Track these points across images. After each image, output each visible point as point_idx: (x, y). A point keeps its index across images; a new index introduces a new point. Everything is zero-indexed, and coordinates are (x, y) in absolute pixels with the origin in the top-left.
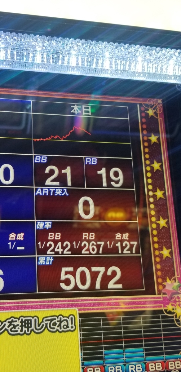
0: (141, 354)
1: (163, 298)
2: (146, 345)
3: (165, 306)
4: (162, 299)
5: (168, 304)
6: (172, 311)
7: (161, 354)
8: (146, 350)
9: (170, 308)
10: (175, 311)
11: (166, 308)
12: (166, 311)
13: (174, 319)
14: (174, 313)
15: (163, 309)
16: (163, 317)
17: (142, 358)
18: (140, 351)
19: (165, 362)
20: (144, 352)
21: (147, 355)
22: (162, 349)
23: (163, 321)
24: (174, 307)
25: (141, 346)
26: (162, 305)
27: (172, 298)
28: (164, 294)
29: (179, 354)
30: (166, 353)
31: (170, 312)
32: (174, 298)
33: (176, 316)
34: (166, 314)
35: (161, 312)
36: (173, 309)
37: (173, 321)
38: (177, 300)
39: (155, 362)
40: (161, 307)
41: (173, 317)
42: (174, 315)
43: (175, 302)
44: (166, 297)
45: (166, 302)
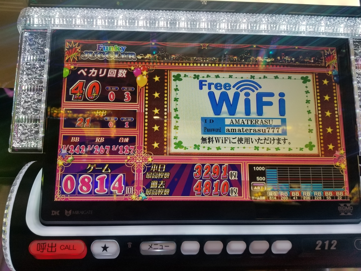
0: (321, 187)
1: (334, 158)
2: (324, 183)
3: (335, 163)
4: (333, 159)
5: (337, 162)
6: (339, 166)
7: (332, 187)
8: (324, 185)
9: (338, 164)
10: (340, 166)
11: (335, 164)
12: (335, 165)
13: (340, 170)
14: (340, 167)
15: (334, 164)
16: (333, 169)
17: (321, 189)
18: (321, 185)
19: (334, 192)
20: (323, 186)
21: (324, 187)
22: (332, 185)
23: (334, 171)
24: (340, 164)
25: (321, 183)
26: (333, 162)
27: (339, 159)
28: (335, 156)
29: (342, 188)
30: (335, 187)
31: (338, 166)
32: (340, 159)
33: (341, 168)
34: (335, 167)
35: (333, 166)
36: (340, 165)
37: (339, 171)
38: (342, 160)
39: (328, 191)
40: (333, 163)
41: (339, 169)
42: (340, 168)
43: (341, 161)
44: (336, 158)
45: (336, 161)
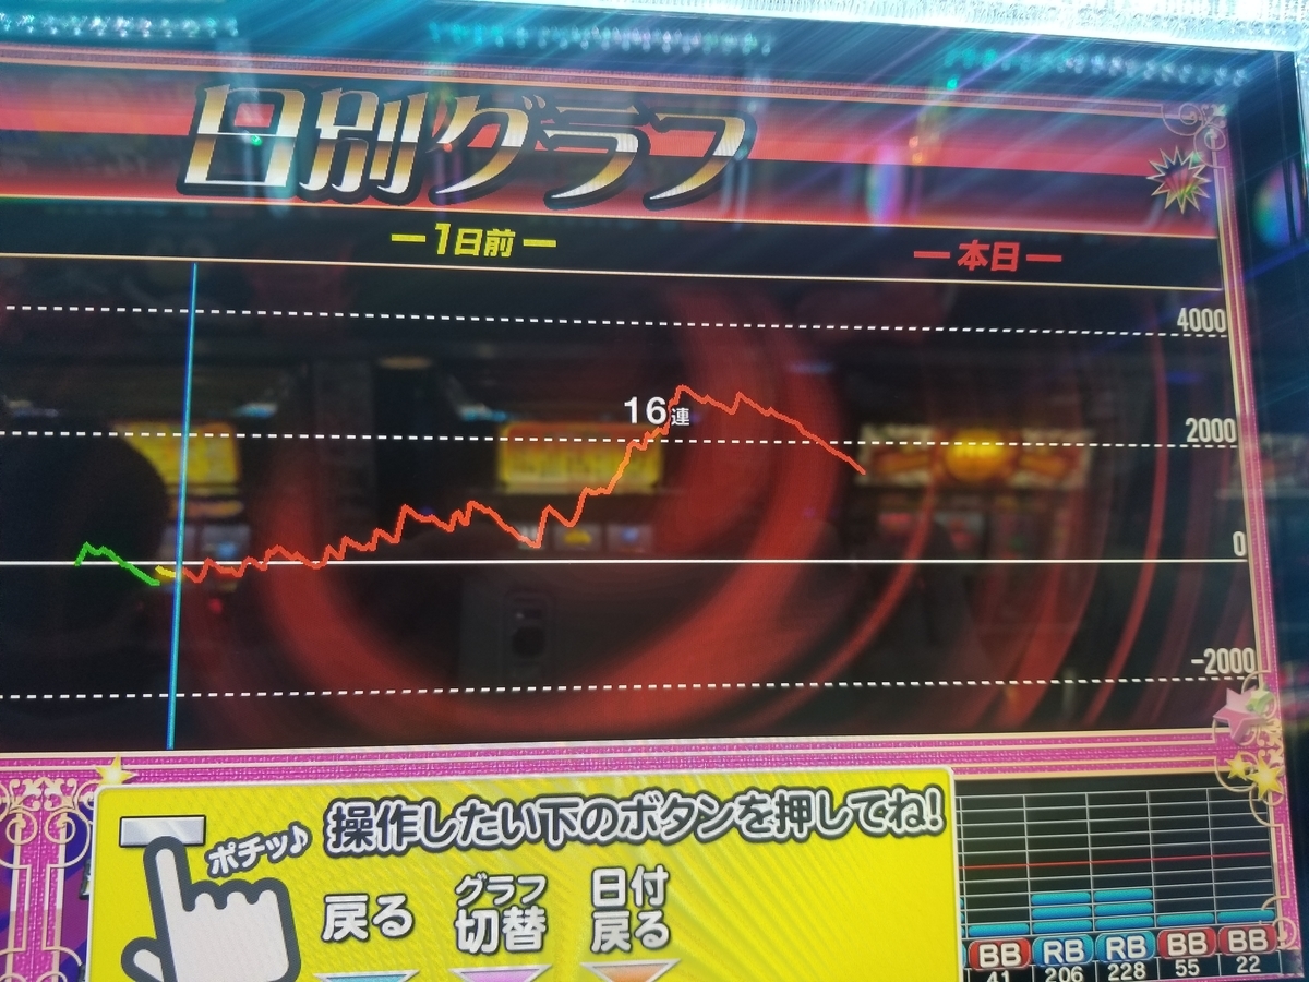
0: (1145, 905)
1: (1219, 736)
2: (1160, 880)
3: (1222, 763)
4: (1213, 741)
5: (1232, 755)
6: (1245, 778)
7: (1208, 906)
8: (1160, 893)
9: (1237, 767)
10: (1251, 777)
11: (1224, 769)
12: (1225, 775)
13: (1250, 800)
14: (1249, 783)
15: (1215, 769)
16: (1215, 795)
17: (1146, 919)
18: (1142, 897)
19: (1217, 929)
20: (1154, 901)
21: (1162, 908)
22: (1208, 891)
23: (1215, 809)
24: (1249, 764)
25: (1146, 881)
26: (1214, 758)
27: (1244, 739)
28: (1221, 725)
29: (1262, 909)
30: (1223, 905)
31: (1237, 781)
32: (1250, 737)
33: (1256, 792)
34: (1226, 786)
35: (1209, 779)
36: (1247, 772)
37: (1246, 807)
38: (1261, 743)
39: (1185, 928)
40: (1210, 763)
41: (1245, 795)
42: (1250, 788)
43: (1255, 749)
44: (1229, 734)
45: (1227, 749)
